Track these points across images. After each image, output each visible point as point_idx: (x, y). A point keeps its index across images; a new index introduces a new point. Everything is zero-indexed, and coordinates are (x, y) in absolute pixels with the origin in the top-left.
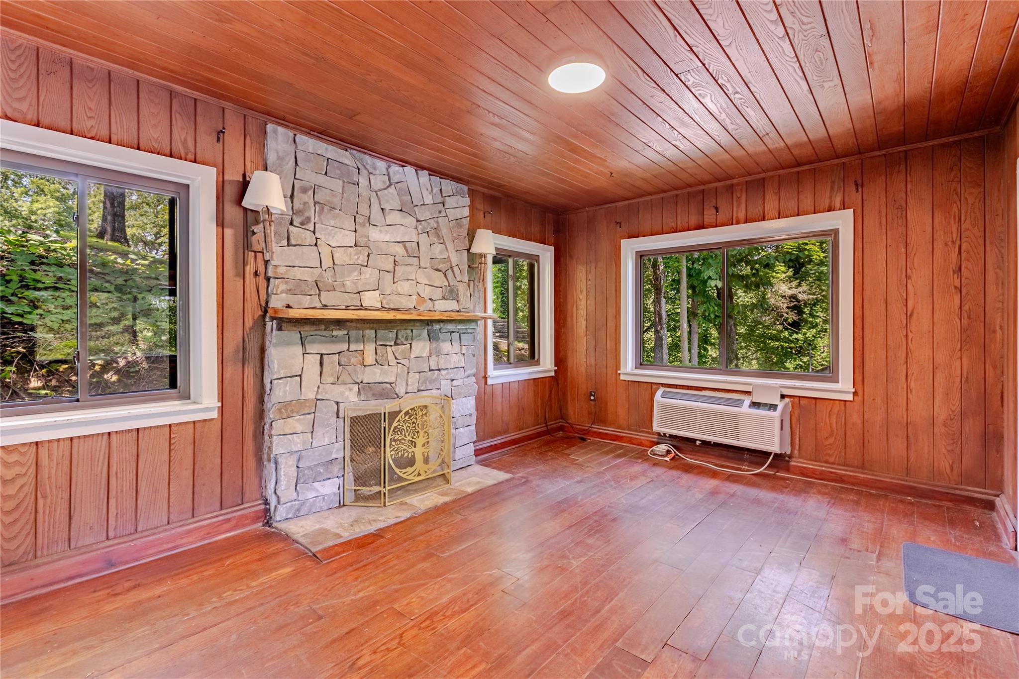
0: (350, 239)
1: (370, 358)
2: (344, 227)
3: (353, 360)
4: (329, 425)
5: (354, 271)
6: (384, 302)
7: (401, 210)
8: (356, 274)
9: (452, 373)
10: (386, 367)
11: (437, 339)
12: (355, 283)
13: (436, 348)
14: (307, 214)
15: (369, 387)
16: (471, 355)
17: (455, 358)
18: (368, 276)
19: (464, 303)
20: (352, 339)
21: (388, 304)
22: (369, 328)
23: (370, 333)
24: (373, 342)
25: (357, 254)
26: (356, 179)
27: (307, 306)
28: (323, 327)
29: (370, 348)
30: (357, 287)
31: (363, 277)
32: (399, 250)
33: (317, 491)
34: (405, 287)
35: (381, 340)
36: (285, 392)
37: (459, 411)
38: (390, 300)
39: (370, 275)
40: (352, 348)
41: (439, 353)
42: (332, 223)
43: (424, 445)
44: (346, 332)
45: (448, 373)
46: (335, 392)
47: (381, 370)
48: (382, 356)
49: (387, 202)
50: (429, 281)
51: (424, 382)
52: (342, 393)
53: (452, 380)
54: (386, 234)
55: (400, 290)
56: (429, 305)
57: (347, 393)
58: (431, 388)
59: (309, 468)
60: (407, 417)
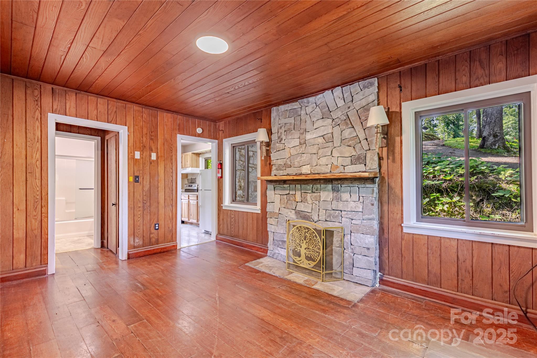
0: (297, 142)
1: (298, 198)
2: (294, 138)
3: (291, 199)
4: (283, 226)
5: (298, 157)
6: (312, 170)
7: (323, 118)
8: (299, 158)
9: (350, 214)
10: (306, 204)
11: (338, 191)
12: (299, 163)
13: (336, 196)
14: (281, 137)
15: (299, 213)
16: (370, 205)
17: (352, 204)
18: (305, 158)
19: (370, 165)
20: (291, 189)
21: (314, 171)
22: (298, 184)
23: (298, 186)
24: (299, 190)
25: (300, 148)
26: (299, 113)
27: (281, 175)
28: (278, 183)
29: (298, 194)
30: (300, 164)
31: (302, 159)
32: (321, 140)
33: (279, 251)
34: (323, 161)
35: (303, 190)
36: (270, 208)
37: (357, 242)
38: (315, 169)
39: (306, 157)
40: (291, 193)
41: (339, 199)
42: (290, 137)
43: (305, 249)
44: (288, 185)
45: (347, 214)
46: (284, 211)
47: (304, 205)
48: (304, 198)
49: (314, 117)
50: (340, 154)
51: (329, 216)
52: (287, 213)
53: (352, 219)
54: (313, 134)
55: (321, 163)
56: (341, 169)
57: (289, 213)
58: (334, 220)
59: (277, 240)
60: (297, 230)
